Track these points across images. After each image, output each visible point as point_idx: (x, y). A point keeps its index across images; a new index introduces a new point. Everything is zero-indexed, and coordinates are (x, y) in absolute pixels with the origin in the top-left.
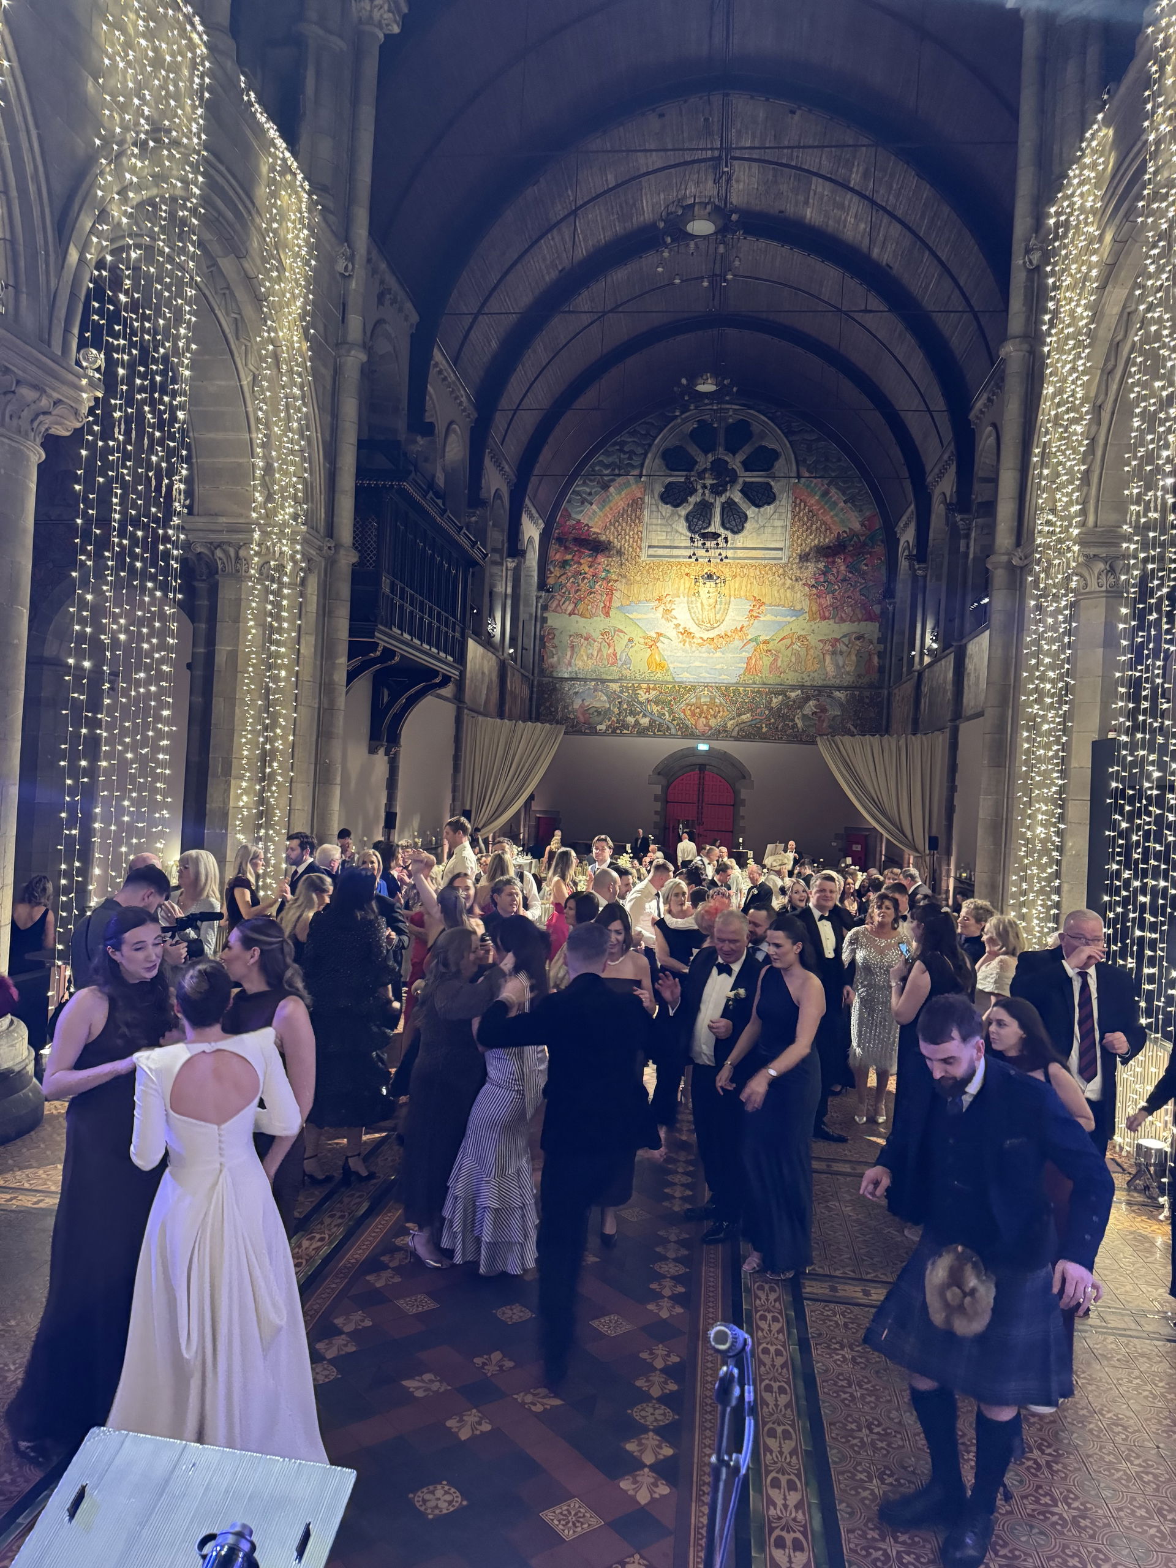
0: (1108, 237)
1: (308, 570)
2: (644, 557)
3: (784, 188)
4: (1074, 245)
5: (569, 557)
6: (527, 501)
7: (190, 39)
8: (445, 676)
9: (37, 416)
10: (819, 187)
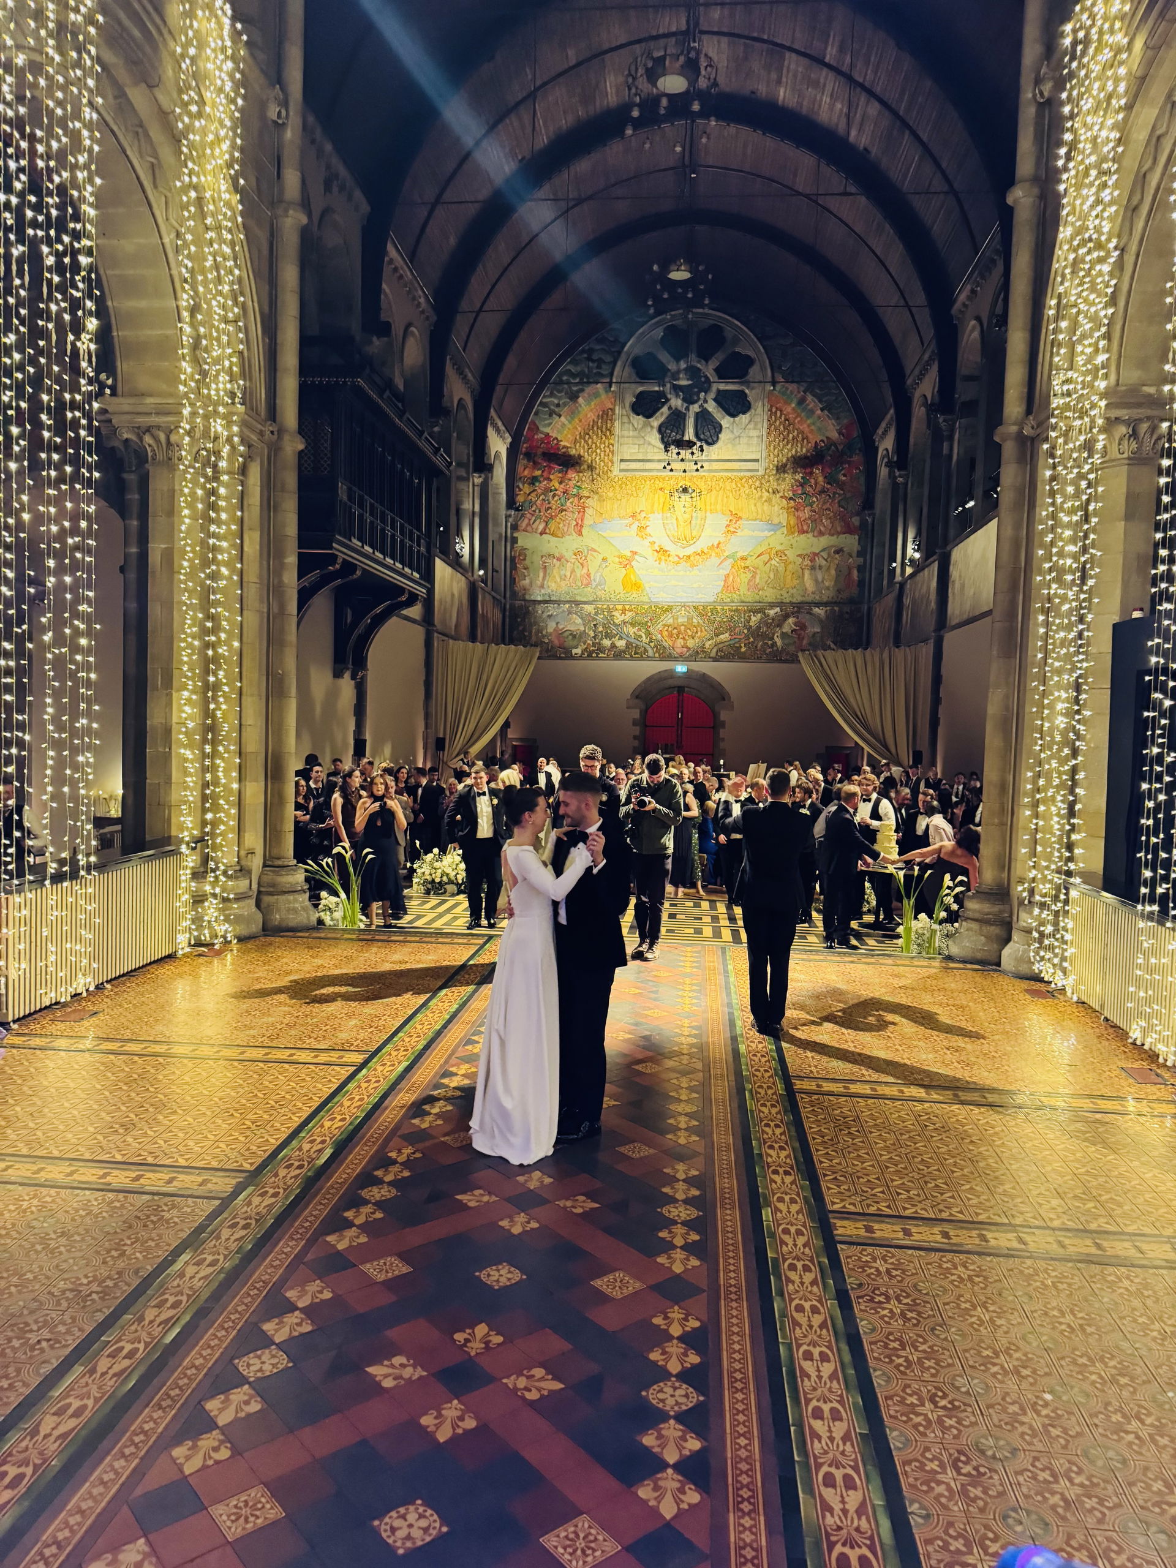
0: (1139, 44)
1: (248, 458)
2: (616, 471)
3: (755, 65)
4: (1095, 62)
5: (538, 473)
6: (493, 413)
8: (410, 593)
10: (792, 62)
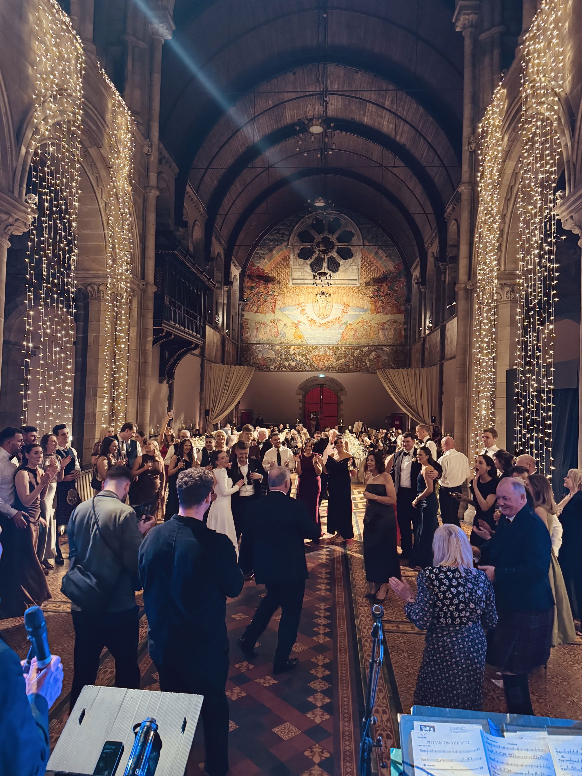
0: (506, 138)
1: (133, 296)
2: (290, 284)
3: (353, 107)
4: (490, 142)
5: (254, 285)
6: (233, 258)
7: (75, 46)
8: (195, 344)
9: (7, 226)
10: (370, 107)
